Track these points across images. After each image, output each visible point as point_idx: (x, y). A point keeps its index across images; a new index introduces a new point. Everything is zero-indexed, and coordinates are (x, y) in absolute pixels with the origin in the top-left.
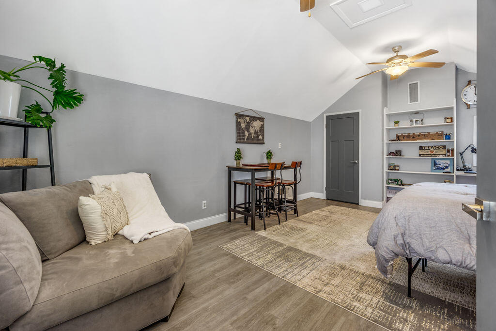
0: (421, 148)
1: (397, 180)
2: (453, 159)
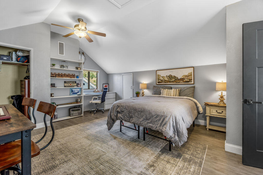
0: (65, 82)
1: (53, 103)
2: (81, 88)
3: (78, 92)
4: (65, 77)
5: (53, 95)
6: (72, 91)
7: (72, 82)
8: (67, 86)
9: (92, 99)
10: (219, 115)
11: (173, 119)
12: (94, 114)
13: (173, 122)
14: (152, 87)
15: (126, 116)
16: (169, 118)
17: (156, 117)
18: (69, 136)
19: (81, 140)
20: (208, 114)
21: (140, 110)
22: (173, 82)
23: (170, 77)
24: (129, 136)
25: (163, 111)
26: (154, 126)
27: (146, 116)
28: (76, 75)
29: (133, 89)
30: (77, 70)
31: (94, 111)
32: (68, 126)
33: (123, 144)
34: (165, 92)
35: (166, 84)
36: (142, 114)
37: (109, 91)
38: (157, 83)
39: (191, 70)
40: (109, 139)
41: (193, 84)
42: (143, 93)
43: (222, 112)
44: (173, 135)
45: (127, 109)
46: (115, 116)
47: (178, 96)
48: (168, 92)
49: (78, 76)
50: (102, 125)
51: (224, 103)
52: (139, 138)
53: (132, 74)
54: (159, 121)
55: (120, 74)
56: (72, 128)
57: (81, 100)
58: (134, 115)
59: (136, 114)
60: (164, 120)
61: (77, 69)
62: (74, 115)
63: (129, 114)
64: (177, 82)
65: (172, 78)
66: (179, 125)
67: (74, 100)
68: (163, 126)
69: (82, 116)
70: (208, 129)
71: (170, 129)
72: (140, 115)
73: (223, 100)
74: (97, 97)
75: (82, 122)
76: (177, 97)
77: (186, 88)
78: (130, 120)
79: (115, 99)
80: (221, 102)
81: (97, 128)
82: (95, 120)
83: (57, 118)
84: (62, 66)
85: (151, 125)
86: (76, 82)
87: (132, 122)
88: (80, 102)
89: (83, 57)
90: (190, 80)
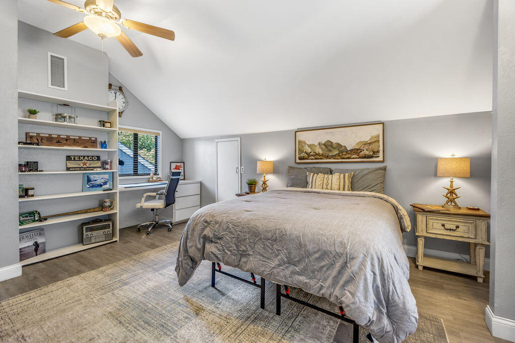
0: (69, 158)
1: (32, 214)
2: (113, 172)
3: (105, 183)
4: (69, 145)
5: (30, 192)
6: (89, 180)
7: (88, 157)
8: (75, 169)
9: (143, 199)
10: (450, 235)
11: (373, 265)
12: (148, 234)
13: (374, 274)
14: (286, 168)
15: (230, 251)
16: (363, 264)
17: (320, 259)
18: (64, 311)
19: (97, 326)
20: (421, 231)
21: (269, 235)
22: (333, 157)
23: (328, 145)
24: (237, 302)
25: (339, 239)
26: (312, 282)
27: (289, 253)
28: (99, 140)
29: (241, 173)
30: (102, 128)
31: (147, 227)
32: (71, 274)
33: (221, 332)
34: (317, 181)
35: (318, 163)
36: (275, 246)
37: (184, 179)
38: (298, 161)
39: (377, 130)
40: (181, 317)
41: (383, 162)
42: (264, 183)
43: (457, 227)
44: (375, 315)
45: (231, 232)
46: (198, 250)
47: (349, 190)
48: (325, 181)
49: (105, 142)
50: (164, 267)
51: (456, 205)
52: (263, 305)
53: (239, 139)
54: (327, 269)
55: (211, 139)
56: (79, 283)
57: (112, 203)
58: (252, 248)
59: (259, 247)
60: (344, 266)
61: (104, 126)
62: (93, 241)
63: (237, 246)
64: (343, 158)
65: (333, 148)
66: (393, 284)
67: (95, 204)
68: (343, 286)
69: (116, 241)
70: (421, 268)
71: (366, 298)
72: (270, 250)
73: (454, 199)
74: (154, 194)
75: (112, 259)
76: (347, 192)
77: (367, 172)
78: (240, 261)
79: (199, 196)
80: (449, 203)
81: (149, 279)
82: (146, 254)
83: (44, 252)
84: (59, 117)
85: (303, 279)
86: (98, 158)
87: (246, 269)
88: (111, 207)
89: (120, 97)
90: (375, 153)
